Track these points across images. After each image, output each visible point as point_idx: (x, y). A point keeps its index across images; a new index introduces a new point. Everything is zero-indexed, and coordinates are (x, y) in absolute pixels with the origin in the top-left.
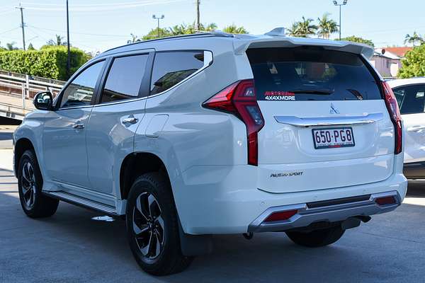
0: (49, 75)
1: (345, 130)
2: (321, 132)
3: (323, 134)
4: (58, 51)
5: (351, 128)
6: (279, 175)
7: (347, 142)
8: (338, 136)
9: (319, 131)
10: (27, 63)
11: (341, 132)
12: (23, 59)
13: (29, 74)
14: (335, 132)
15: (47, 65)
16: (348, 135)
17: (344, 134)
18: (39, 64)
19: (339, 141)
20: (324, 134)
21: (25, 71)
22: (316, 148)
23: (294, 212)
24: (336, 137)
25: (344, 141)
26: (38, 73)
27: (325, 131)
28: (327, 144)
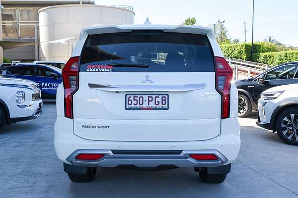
0: (241, 58)
1: (161, 96)
2: (134, 97)
3: (135, 98)
4: (246, 45)
5: (168, 95)
6: (89, 127)
7: (160, 105)
8: (152, 101)
9: (132, 96)
10: (230, 51)
11: (155, 97)
12: (228, 49)
13: (231, 57)
14: (149, 97)
15: (240, 52)
16: (163, 100)
17: (159, 99)
18: (236, 52)
19: (152, 104)
20: (138, 99)
21: (229, 55)
22: (126, 109)
23: (101, 156)
24: (149, 101)
25: (158, 104)
26: (236, 57)
27: (139, 96)
28: (138, 106)
